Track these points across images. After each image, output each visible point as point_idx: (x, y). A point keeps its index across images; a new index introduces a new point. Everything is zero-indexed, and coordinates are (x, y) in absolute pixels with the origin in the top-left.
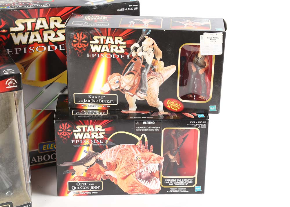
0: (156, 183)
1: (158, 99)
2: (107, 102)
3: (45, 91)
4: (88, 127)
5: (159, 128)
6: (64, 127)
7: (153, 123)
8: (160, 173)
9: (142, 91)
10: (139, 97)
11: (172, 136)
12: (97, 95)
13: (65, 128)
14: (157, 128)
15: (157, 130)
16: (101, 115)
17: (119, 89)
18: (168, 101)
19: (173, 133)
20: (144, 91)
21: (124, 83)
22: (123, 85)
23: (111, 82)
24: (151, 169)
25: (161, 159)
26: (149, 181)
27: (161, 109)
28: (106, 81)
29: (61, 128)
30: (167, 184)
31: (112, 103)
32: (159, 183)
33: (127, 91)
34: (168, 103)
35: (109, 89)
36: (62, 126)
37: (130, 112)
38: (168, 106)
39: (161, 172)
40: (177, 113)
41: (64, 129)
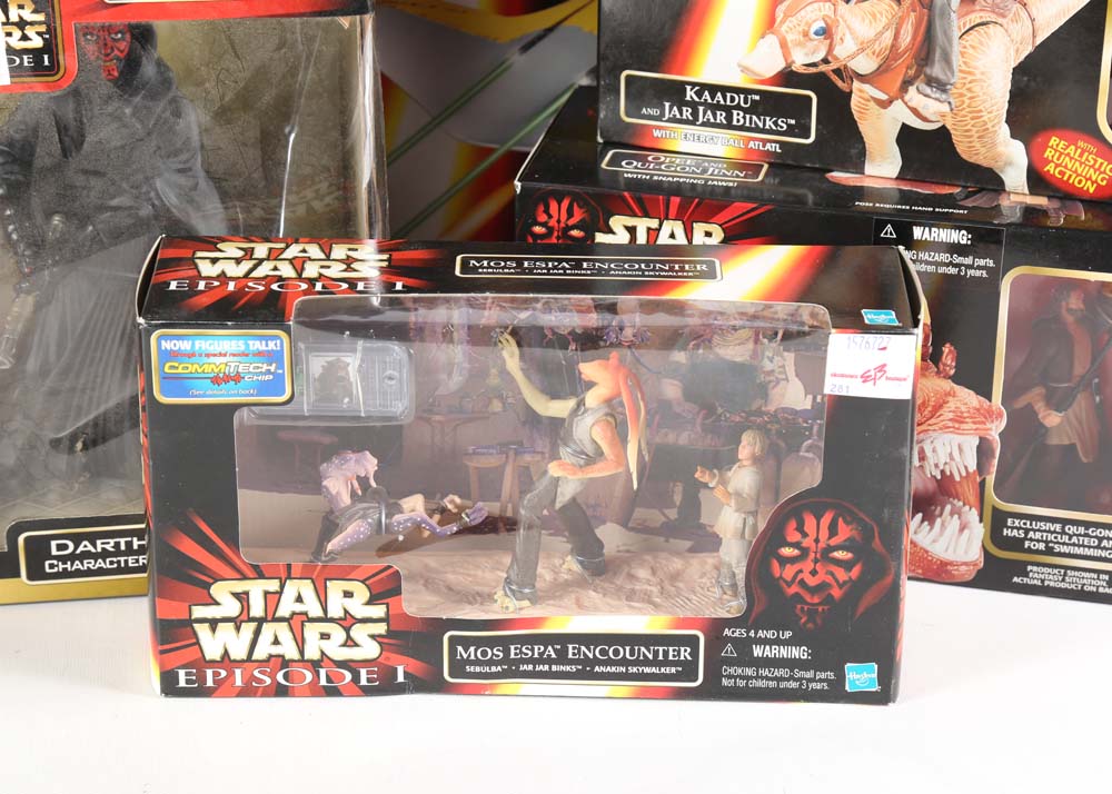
0: (962, 529)
1: (1005, 130)
2: (769, 123)
3: (518, 60)
4: (661, 225)
5: (990, 263)
6: (556, 218)
7: (960, 237)
8: (982, 484)
9: (930, 81)
10: (915, 111)
11: (1070, 319)
12: (724, 89)
13: (559, 222)
14: (982, 262)
15: (978, 273)
16: (730, 179)
17: (823, 68)
18: (1054, 141)
19: (1074, 302)
20: (941, 86)
21: (848, 38)
22: (844, 51)
23: (790, 29)
24: (943, 458)
25: (990, 415)
26: (929, 518)
27: (1015, 178)
28: (770, 24)
29: (543, 218)
30: (1016, 545)
31: (790, 131)
32: (978, 531)
33: (862, 78)
34: (1048, 153)
35: (780, 65)
36: (547, 211)
37: (867, 183)
38: (1050, 168)
39: (991, 480)
40: (1091, 203)
41: (556, 225)
